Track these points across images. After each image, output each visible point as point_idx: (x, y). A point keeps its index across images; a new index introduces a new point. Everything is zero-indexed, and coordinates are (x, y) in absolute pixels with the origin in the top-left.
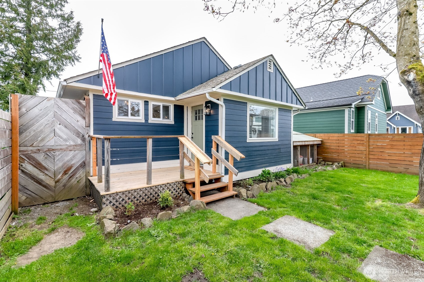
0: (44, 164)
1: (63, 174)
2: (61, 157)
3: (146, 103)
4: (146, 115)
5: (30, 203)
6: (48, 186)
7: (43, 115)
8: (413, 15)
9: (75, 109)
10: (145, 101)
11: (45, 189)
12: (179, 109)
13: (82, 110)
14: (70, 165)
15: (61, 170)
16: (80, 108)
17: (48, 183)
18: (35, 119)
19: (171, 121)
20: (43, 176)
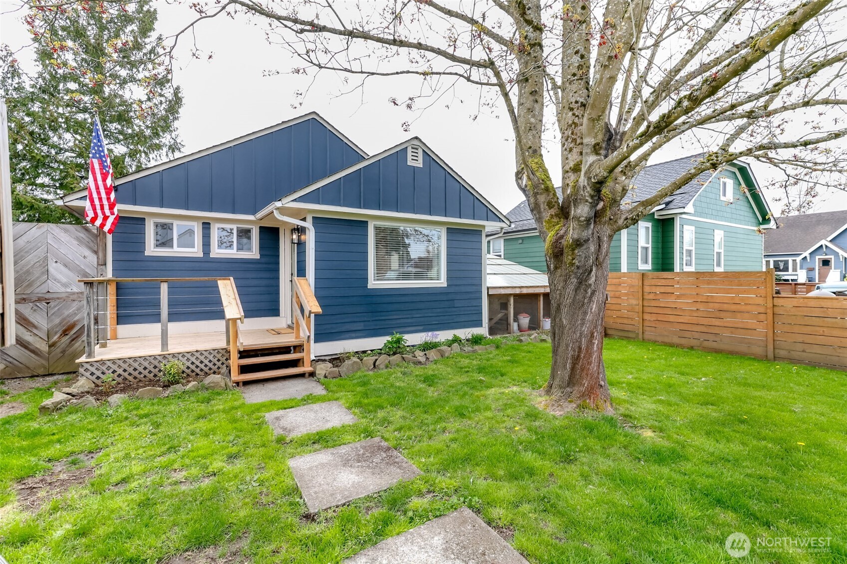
0: (31, 319)
1: (61, 335)
2: (58, 309)
3: (206, 226)
4: (206, 245)
5: (11, 374)
6: (37, 351)
7: (30, 249)
8: (530, 81)
9: (81, 239)
10: (203, 223)
11: (33, 355)
12: (270, 235)
13: (92, 240)
14: (72, 321)
15: (57, 329)
16: (88, 238)
17: (38, 346)
18: (19, 255)
19: (254, 253)
20: (31, 337)
